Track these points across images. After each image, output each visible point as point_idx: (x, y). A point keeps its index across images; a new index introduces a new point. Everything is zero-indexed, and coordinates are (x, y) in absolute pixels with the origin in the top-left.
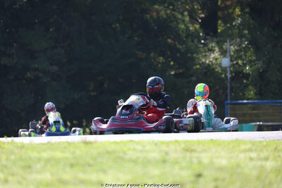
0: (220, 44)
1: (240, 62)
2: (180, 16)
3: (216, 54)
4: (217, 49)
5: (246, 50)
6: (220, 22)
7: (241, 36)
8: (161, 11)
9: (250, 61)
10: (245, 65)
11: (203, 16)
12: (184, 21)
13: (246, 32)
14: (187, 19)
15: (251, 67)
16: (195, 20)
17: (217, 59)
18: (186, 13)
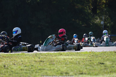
0: (99, 16)
1: (106, 22)
2: (86, 8)
3: (98, 20)
4: (99, 18)
5: (108, 18)
6: (97, 10)
7: (106, 14)
8: (79, 6)
9: (109, 22)
10: (107, 23)
11: (92, 7)
12: (87, 9)
13: (107, 13)
14: (88, 9)
15: (109, 24)
16: (89, 9)
17: (98, 22)
18: (88, 7)
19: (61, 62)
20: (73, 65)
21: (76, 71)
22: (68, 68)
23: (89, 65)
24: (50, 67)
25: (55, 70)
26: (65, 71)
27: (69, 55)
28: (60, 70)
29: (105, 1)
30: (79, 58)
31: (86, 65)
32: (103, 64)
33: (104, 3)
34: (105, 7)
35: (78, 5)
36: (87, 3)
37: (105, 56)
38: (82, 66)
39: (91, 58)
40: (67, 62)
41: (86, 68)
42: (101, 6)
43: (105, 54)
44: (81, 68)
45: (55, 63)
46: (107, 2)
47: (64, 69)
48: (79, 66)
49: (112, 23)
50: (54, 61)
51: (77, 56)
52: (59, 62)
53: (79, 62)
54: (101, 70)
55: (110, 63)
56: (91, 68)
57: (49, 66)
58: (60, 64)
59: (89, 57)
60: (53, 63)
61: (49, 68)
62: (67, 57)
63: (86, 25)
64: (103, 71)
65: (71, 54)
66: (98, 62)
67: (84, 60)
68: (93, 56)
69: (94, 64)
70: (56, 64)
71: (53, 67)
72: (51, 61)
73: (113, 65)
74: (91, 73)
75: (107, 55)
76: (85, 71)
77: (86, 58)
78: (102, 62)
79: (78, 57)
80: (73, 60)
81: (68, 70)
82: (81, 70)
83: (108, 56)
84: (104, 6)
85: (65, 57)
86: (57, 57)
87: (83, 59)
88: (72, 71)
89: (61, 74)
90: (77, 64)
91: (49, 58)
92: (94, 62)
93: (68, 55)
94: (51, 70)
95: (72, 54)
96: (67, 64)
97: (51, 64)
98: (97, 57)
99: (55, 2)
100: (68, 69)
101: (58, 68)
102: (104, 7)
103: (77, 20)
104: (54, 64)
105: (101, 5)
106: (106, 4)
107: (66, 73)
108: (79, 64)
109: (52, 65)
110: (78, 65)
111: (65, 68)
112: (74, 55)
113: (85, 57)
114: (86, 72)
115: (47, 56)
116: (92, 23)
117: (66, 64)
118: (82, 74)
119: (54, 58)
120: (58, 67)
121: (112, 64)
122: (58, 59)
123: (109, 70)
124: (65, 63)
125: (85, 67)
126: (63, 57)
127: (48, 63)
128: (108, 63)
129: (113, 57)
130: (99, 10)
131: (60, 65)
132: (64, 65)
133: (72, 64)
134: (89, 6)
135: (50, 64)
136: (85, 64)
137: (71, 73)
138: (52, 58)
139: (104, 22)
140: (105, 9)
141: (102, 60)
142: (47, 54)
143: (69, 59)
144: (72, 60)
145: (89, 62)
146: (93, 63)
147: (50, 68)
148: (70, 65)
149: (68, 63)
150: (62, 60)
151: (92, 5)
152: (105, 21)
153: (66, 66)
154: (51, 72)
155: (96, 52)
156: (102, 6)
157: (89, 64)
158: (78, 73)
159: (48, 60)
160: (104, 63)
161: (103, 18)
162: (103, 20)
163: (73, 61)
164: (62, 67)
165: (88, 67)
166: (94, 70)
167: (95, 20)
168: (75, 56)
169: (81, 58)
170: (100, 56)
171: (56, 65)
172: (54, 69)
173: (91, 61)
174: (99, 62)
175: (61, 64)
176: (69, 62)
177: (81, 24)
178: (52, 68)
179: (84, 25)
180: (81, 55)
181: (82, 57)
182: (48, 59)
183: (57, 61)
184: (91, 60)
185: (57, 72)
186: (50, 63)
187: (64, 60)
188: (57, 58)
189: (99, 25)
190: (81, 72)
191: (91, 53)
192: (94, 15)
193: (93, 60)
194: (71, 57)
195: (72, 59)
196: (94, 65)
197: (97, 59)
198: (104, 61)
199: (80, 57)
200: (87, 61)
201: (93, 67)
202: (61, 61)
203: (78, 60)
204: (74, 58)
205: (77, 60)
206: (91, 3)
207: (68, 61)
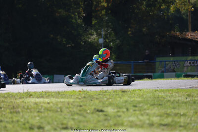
0: (96, 30)
1: (107, 40)
3: (95, 36)
4: (95, 33)
5: (110, 34)
6: (93, 18)
7: (108, 27)
8: (62, 12)
9: (113, 40)
10: (110, 42)
11: (84, 15)
12: (75, 18)
13: (110, 24)
14: (77, 17)
15: (113, 43)
16: (79, 17)
17: (94, 39)
18: (76, 14)
19: (30, 109)
20: (51, 114)
21: (55, 123)
22: (42, 118)
23: (78, 114)
24: (12, 118)
25: (20, 123)
26: (38, 124)
27: (45, 96)
28: (28, 122)
29: (105, 5)
30: (61, 102)
31: (73, 113)
32: (102, 111)
33: (104, 7)
34: (107, 14)
35: (60, 10)
36: (75, 7)
37: (106, 97)
38: (66, 115)
39: (82, 102)
40: (40, 108)
41: (73, 119)
42: (99, 13)
43: (105, 95)
44: (65, 118)
45: (20, 110)
46: (110, 5)
47: (36, 121)
48: (61, 115)
49: (118, 41)
50: (18, 106)
51: (58, 98)
52: (28, 108)
53: (61, 108)
54: (99, 121)
55: (114, 109)
56: (81, 118)
57: (10, 115)
58: (28, 112)
59: (78, 100)
60: (17, 110)
61: (10, 118)
62: (41, 100)
63: (73, 45)
64: (101, 123)
65: (47, 94)
66: (93, 108)
67: (70, 105)
68: (84, 97)
69: (87, 111)
70: (22, 111)
71: (16, 116)
72: (14, 107)
73: (119, 114)
74: (81, 127)
75: (108, 97)
76: (71, 123)
77: (74, 102)
78: (100, 108)
79: (59, 100)
80: (51, 104)
81: (42, 123)
82: (65, 122)
83: (110, 99)
84: (103, 12)
85: (38, 100)
86: (23, 99)
87: (68, 104)
88: (49, 123)
89: (31, 128)
90: (57, 111)
91: (9, 101)
92: (87, 109)
93: (43, 97)
94: (13, 122)
95: (49, 95)
96: (41, 112)
97: (14, 112)
98: (92, 100)
99: (20, 6)
100: (43, 120)
101: (25, 119)
102: (104, 15)
103: (58, 37)
104: (18, 112)
105: (98, 11)
106: (107, 9)
107: (40, 128)
108: (61, 111)
109: (15, 114)
110: (60, 113)
111: (38, 118)
112: (52, 96)
113: (72, 100)
114: (73, 126)
115: (6, 98)
116: (83, 42)
117: (38, 112)
118: (66, 128)
119: (19, 101)
120: (26, 116)
121: (118, 112)
122: (25, 103)
123: (111, 123)
124: (38, 110)
125: (71, 117)
126: (34, 99)
127: (8, 111)
128: (110, 110)
129: (118, 99)
130: (96, 19)
131: (28, 114)
132: (36, 114)
133: (49, 112)
134: (79, 13)
135: (11, 113)
136: (70, 111)
137: (47, 128)
138: (15, 101)
139: (104, 39)
140: (107, 18)
141: (101, 104)
142: (6, 96)
143: (44, 103)
144: (48, 106)
145: (79, 108)
146: (85, 111)
147: (11, 120)
148: (46, 114)
149: (42, 110)
150: (32, 105)
151: (84, 11)
152: (106, 37)
153: (39, 116)
154: (13, 127)
155: (90, 90)
156: (101, 13)
157: (78, 112)
158: (58, 127)
159: (9, 106)
160: (104, 109)
161: (103, 33)
162: (103, 36)
163: (51, 107)
164: (32, 118)
165: (76, 117)
166: (87, 122)
167: (90, 36)
168: (54, 97)
169: (64, 102)
170: (97, 99)
171: (21, 114)
172: (18, 121)
173: (81, 106)
174: (95, 109)
175: (31, 112)
176: (44, 109)
177: (65, 42)
178: (15, 119)
179: (70, 45)
180: (64, 96)
181: (66, 100)
182: (8, 104)
183: (24, 107)
184: (81, 104)
185: (23, 126)
186: (12, 111)
187: (35, 106)
188: (23, 102)
189: (96, 45)
190: (64, 126)
191: (81, 93)
192: (87, 28)
193: (85, 105)
194: (47, 100)
195: (48, 103)
196: (87, 113)
197: (92, 104)
198: (104, 107)
199: (62, 100)
200: (74, 106)
201: (85, 117)
202: (30, 107)
203: (59, 106)
204: (52, 102)
205: (57, 105)
206: (82, 7)
207: (42, 106)
